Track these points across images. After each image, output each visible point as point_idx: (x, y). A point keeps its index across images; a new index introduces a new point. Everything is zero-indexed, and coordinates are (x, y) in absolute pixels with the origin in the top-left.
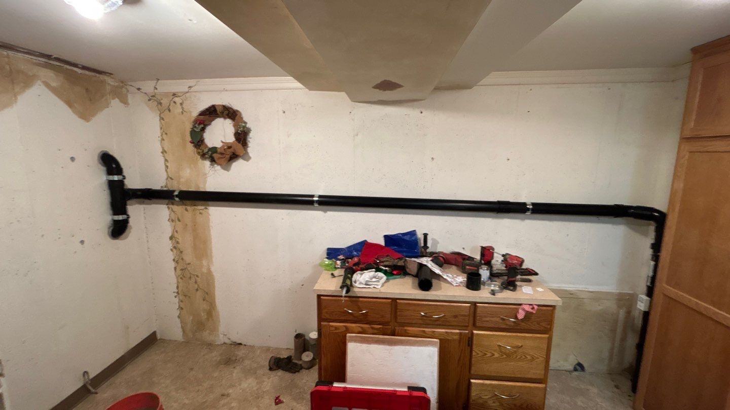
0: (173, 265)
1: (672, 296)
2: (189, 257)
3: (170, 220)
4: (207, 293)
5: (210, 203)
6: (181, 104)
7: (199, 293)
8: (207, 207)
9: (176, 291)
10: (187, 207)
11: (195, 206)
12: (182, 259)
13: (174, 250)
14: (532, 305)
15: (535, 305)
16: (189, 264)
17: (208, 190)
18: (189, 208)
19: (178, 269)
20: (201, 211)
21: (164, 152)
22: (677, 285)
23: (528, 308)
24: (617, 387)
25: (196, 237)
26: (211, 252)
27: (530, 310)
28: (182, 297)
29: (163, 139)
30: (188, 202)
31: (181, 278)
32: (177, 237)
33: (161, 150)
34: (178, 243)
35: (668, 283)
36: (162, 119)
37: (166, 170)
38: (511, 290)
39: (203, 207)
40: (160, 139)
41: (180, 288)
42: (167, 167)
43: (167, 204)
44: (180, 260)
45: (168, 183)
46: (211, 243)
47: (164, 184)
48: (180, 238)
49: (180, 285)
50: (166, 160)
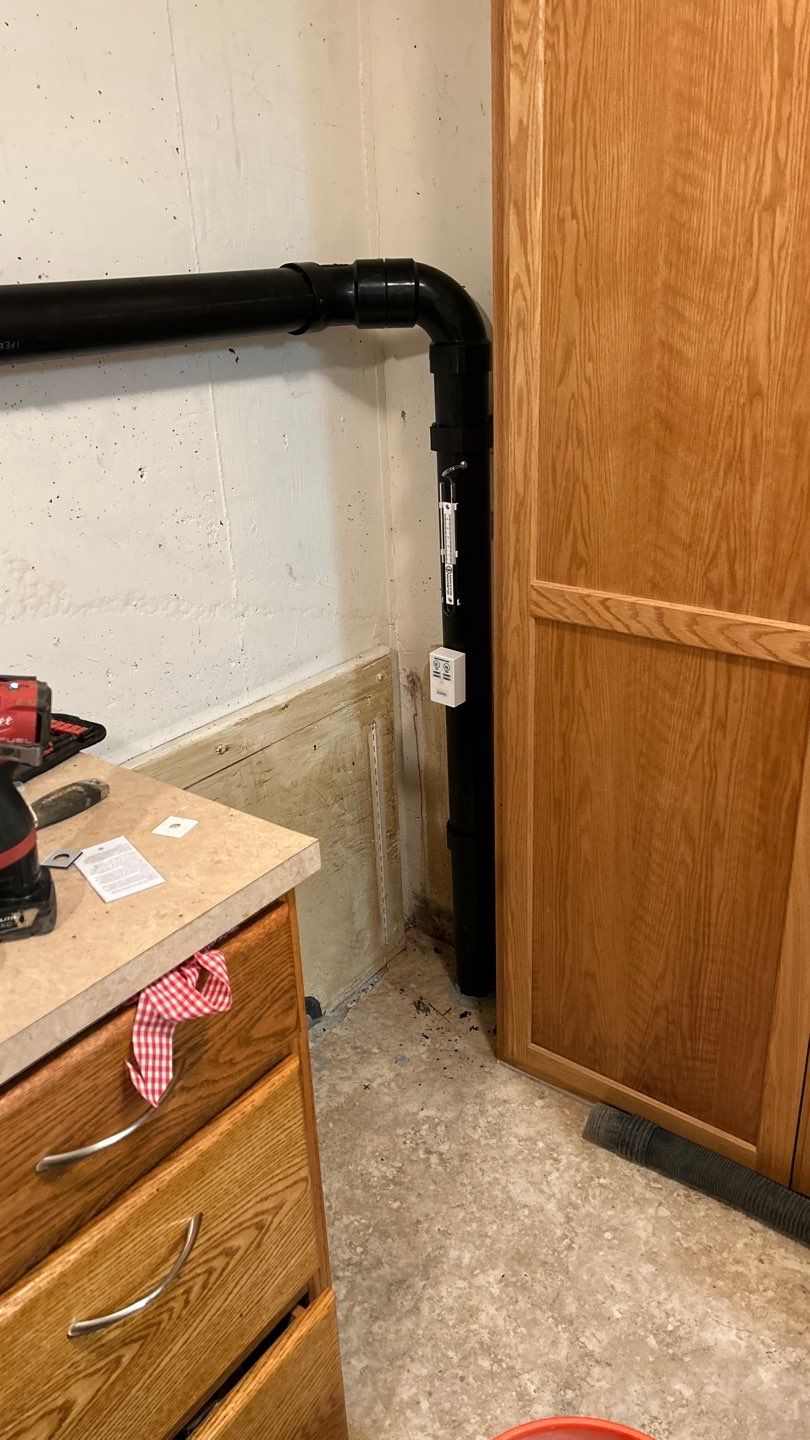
1: (571, 615)
14: (190, 962)
15: (203, 951)
22: (579, 568)
23: (181, 1003)
24: (421, 1006)
27: (201, 1005)
35: (547, 574)
38: (35, 930)
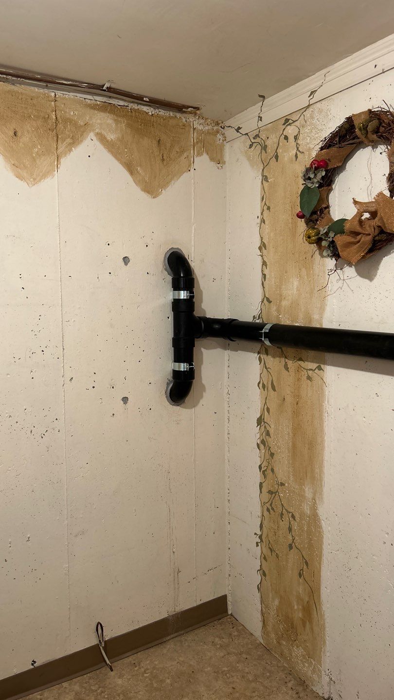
0: (257, 477)
2: (283, 470)
3: (261, 385)
4: (307, 563)
5: (329, 356)
6: (296, 138)
7: (293, 556)
8: (322, 366)
9: (259, 533)
10: (287, 360)
11: (301, 359)
12: (272, 470)
13: (262, 446)
16: (282, 484)
17: (327, 325)
18: (290, 363)
19: (264, 490)
20: (310, 373)
21: (263, 246)
25: (297, 429)
26: (321, 472)
28: (267, 552)
29: (263, 221)
30: (290, 351)
31: (268, 510)
32: (269, 423)
33: (258, 244)
34: (268, 434)
36: (265, 178)
37: (263, 284)
39: (313, 366)
40: (259, 221)
41: (264, 528)
42: (264, 276)
43: (259, 353)
44: (269, 472)
45: (263, 309)
46: (323, 449)
47: (256, 313)
48: (272, 426)
49: (265, 523)
50: (264, 263)
